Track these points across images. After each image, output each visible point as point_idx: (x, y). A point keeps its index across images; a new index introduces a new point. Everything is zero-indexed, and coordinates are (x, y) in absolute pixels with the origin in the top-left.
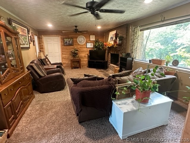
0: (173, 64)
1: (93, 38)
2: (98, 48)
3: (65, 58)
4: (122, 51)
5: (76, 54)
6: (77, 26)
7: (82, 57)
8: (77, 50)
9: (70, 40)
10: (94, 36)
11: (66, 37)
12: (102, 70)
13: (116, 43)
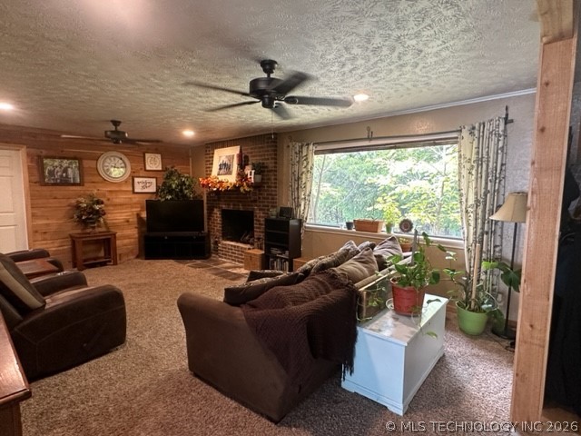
0: (401, 228)
1: (154, 163)
2: (177, 195)
3: (45, 233)
4: (263, 202)
5: (99, 213)
6: (120, 122)
7: (116, 225)
8: (99, 202)
9: (71, 163)
10: (159, 156)
11: (52, 153)
12: (199, 262)
13: (246, 179)
